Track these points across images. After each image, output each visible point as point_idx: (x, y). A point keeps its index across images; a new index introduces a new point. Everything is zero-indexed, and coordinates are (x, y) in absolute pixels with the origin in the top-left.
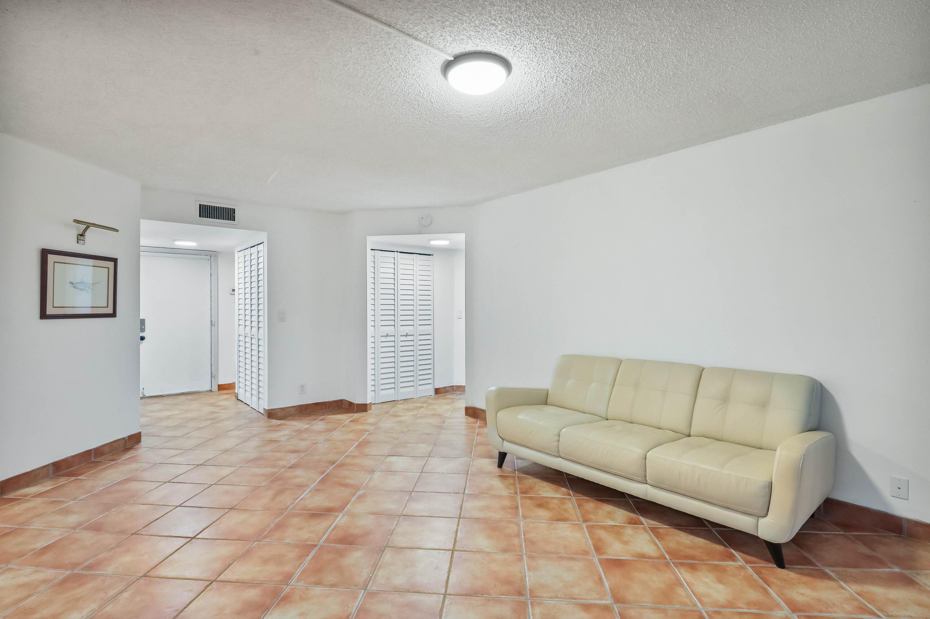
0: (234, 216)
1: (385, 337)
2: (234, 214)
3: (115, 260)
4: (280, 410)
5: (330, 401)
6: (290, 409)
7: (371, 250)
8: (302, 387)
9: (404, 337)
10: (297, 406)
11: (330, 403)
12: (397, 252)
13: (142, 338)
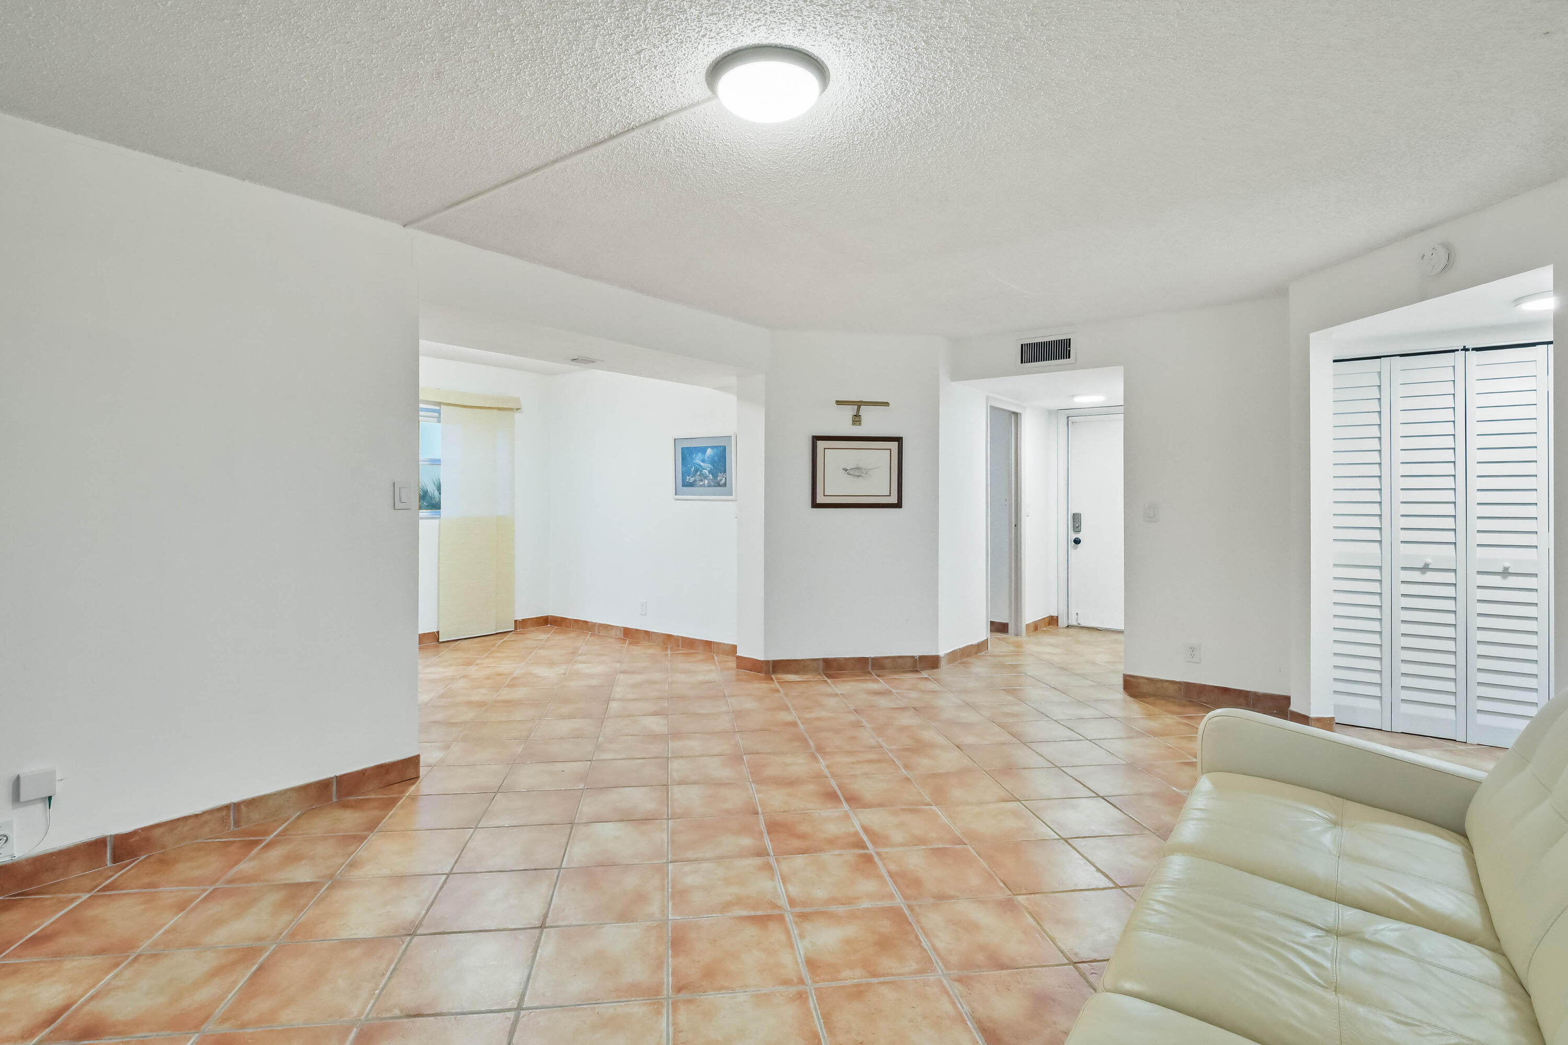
0: (1069, 351)
1: (1418, 572)
2: (1070, 347)
3: (899, 440)
4: (1146, 681)
5: (1258, 692)
6: (1166, 684)
7: (1335, 361)
8: (1192, 649)
9: (1499, 578)
10: (1180, 683)
11: (1257, 696)
12: (1465, 349)
13: (1077, 541)
